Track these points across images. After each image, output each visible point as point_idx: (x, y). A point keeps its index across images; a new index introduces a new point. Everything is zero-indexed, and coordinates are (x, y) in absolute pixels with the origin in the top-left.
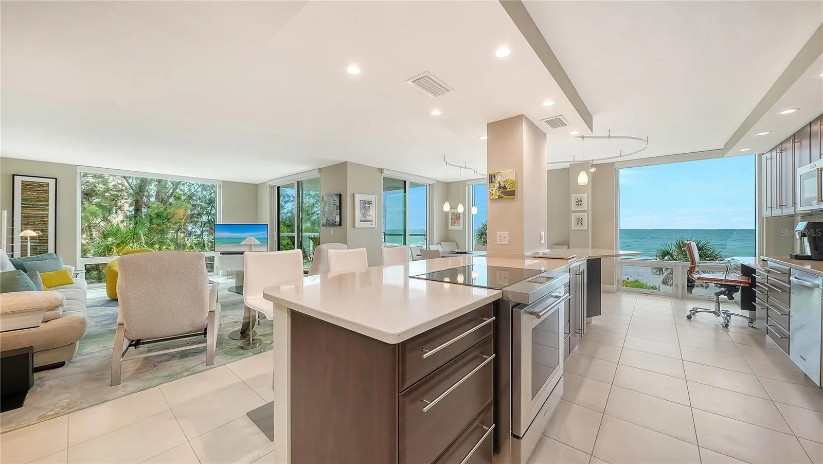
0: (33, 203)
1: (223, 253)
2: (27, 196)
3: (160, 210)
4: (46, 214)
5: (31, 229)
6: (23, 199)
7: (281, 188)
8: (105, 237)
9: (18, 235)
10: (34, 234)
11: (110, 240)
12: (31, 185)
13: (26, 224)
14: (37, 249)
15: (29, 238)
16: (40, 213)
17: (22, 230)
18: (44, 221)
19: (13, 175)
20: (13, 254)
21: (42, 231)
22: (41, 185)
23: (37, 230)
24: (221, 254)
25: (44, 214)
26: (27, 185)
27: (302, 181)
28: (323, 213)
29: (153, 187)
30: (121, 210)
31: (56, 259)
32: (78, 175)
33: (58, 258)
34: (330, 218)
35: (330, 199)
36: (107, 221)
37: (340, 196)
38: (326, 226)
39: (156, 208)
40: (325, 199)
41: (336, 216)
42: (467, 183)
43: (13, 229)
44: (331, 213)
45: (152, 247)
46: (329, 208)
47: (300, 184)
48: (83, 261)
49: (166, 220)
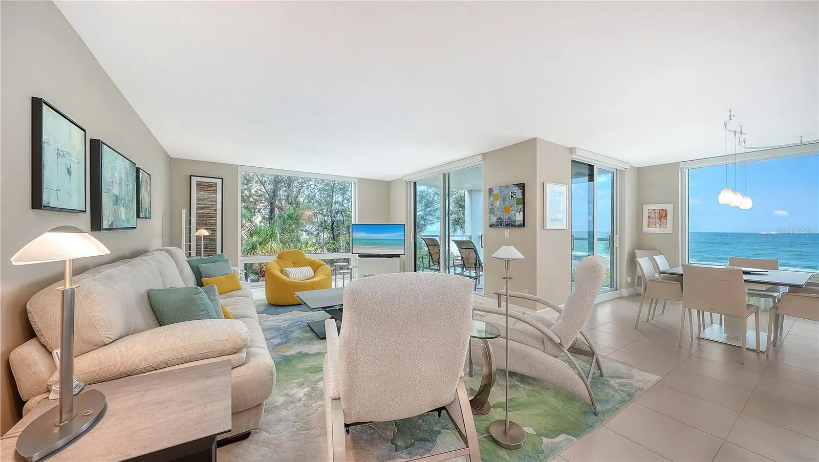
0: (205, 202)
1: (361, 256)
2: (201, 196)
3: (291, 212)
5: (204, 229)
6: (199, 199)
7: (417, 184)
8: (251, 235)
9: (195, 234)
10: (206, 233)
11: (255, 238)
12: (203, 185)
13: (201, 223)
14: (208, 247)
15: (202, 237)
16: (211, 212)
17: (197, 229)
18: (214, 220)
19: (191, 176)
20: (190, 253)
21: (212, 230)
22: (211, 186)
23: (209, 229)
24: (359, 256)
25: (214, 214)
26: (201, 185)
27: (449, 173)
28: (492, 210)
29: (282, 193)
30: (260, 213)
31: (226, 261)
32: (239, 174)
33: (228, 259)
34: (505, 217)
35: (505, 191)
36: (250, 221)
37: (522, 186)
38: (497, 226)
39: (288, 209)
40: (496, 192)
41: (517, 214)
42: (681, 166)
43: (190, 228)
44: (507, 210)
45: (285, 245)
46: (502, 203)
47: (447, 177)
48: (242, 260)
49: (296, 221)
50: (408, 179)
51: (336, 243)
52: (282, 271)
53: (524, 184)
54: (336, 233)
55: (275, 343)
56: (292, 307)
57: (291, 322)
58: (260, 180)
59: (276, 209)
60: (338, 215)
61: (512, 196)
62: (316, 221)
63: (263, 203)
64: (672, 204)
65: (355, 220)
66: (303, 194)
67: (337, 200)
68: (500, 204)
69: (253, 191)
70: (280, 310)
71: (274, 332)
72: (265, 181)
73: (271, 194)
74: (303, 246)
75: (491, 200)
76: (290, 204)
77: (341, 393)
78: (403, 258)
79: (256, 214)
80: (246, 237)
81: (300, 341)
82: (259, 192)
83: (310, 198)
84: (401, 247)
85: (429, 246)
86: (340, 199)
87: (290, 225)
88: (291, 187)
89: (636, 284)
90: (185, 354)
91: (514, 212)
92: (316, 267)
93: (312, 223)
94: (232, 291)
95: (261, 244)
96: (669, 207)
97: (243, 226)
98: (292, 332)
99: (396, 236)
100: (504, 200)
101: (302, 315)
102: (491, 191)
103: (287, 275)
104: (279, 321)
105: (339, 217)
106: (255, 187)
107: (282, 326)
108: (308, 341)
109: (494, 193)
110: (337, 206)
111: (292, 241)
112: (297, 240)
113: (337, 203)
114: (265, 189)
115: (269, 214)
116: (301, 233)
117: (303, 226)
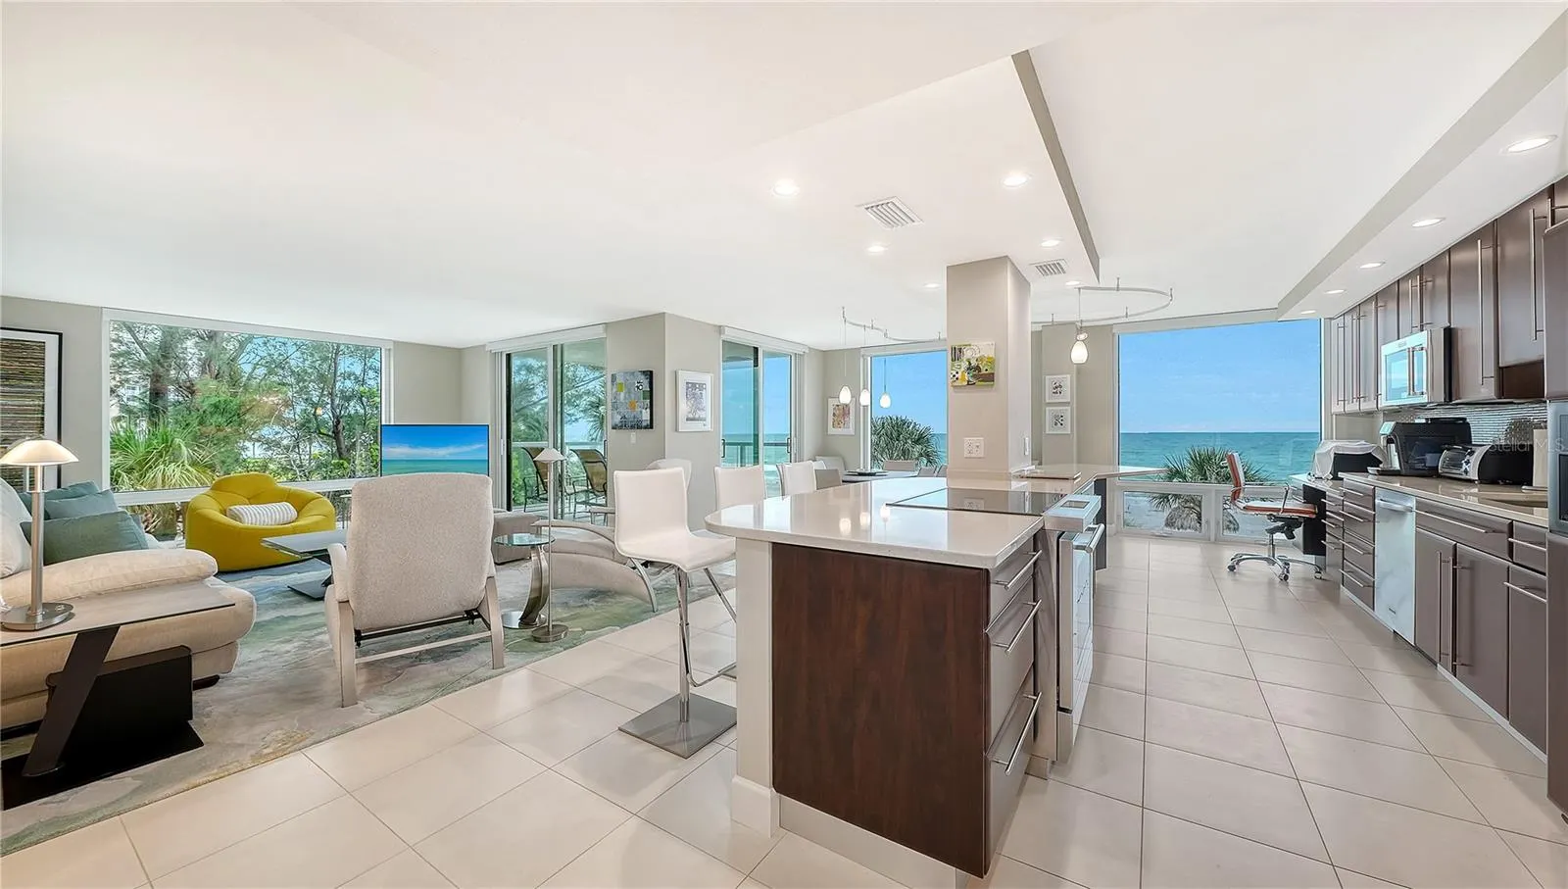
0: (12, 382)
3: (221, 397)
4: (40, 406)
7: (513, 357)
12: (6, 346)
16: (28, 402)
22: (27, 347)
27: (562, 345)
28: (615, 405)
34: (630, 415)
35: (630, 379)
37: (649, 375)
38: (621, 428)
39: (211, 391)
40: (619, 380)
41: (644, 411)
42: (862, 351)
44: (632, 406)
46: (627, 395)
47: (560, 351)
49: (236, 417)
50: (495, 348)
51: (346, 465)
52: (224, 512)
53: (651, 372)
54: (345, 443)
56: (251, 572)
57: (254, 589)
59: (172, 388)
60: (352, 404)
61: (638, 387)
62: (292, 416)
63: (128, 373)
65: (388, 416)
67: (347, 370)
68: (625, 398)
70: (227, 578)
73: (155, 352)
75: (614, 390)
76: (216, 377)
77: (350, 596)
83: (273, 364)
86: (358, 369)
87: (219, 427)
90: (125, 583)
91: (640, 408)
92: (301, 503)
93: (282, 422)
95: (130, 470)
100: (629, 392)
101: (273, 580)
102: (614, 378)
103: (235, 517)
105: (354, 407)
108: (292, 605)
109: (618, 381)
110: (348, 384)
111: (223, 462)
112: (237, 460)
113: (348, 376)
114: (136, 339)
115: (147, 401)
116: (248, 444)
117: (255, 427)
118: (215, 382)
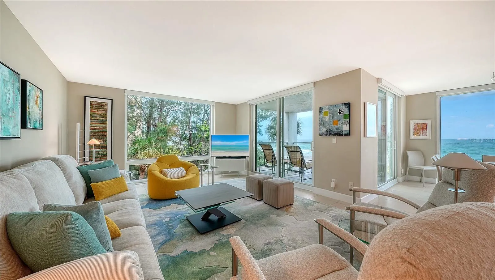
0: (98, 118)
1: (218, 158)
2: (94, 113)
3: (162, 128)
4: (106, 127)
5: (96, 139)
6: (92, 116)
7: (257, 106)
8: (134, 144)
9: (88, 143)
10: (97, 142)
11: (137, 146)
12: (96, 105)
13: (93, 135)
14: (99, 154)
15: (94, 145)
16: (102, 126)
17: (90, 139)
18: (105, 132)
19: (85, 97)
20: (84, 159)
21: (103, 140)
22: (102, 105)
23: (100, 139)
24: (216, 158)
25: (104, 127)
26: (93, 104)
27: (284, 97)
28: (322, 123)
29: (156, 114)
30: (140, 128)
31: (114, 166)
32: (126, 97)
33: (115, 165)
34: (333, 128)
35: (334, 109)
36: (133, 134)
37: (348, 105)
38: (326, 135)
39: (161, 126)
40: (325, 110)
41: (345, 126)
42: (437, 94)
43: (84, 138)
44: (335, 123)
45: (158, 150)
46: (331, 117)
47: (282, 101)
48: (128, 163)
49: (166, 134)
50: (251, 103)
51: (193, 148)
52: (161, 172)
53: (350, 103)
54: (193, 142)
55: (161, 241)
56: (170, 201)
57: (172, 216)
58: (140, 106)
59: (151, 126)
60: (194, 130)
61: (340, 113)
62: (179, 134)
63: (142, 122)
64: (431, 120)
65: (213, 132)
66: (170, 116)
67: (193, 120)
68: (330, 119)
69: (135, 114)
70: (160, 204)
71: (158, 227)
72: (144, 108)
73: (148, 116)
74: (170, 151)
75: (322, 115)
78: (248, 158)
79: (137, 129)
80: (130, 145)
81: (182, 237)
82: (140, 114)
83: (175, 119)
84: (247, 151)
85: (265, 150)
86: (195, 119)
87: (162, 137)
88: (162, 111)
89: (407, 174)
91: (341, 125)
92: (187, 167)
93: (177, 135)
94: (120, 193)
95: (141, 150)
96: (429, 122)
97: (128, 137)
98: (173, 227)
99: (243, 143)
100: (333, 116)
101: (180, 208)
102: (321, 109)
103: (165, 175)
104: (161, 215)
105: (194, 131)
106: (137, 111)
107: (164, 221)
109: (324, 110)
110: (193, 124)
111: (163, 147)
112: (166, 147)
113: (193, 122)
114: (144, 112)
115: (146, 129)
116: (169, 142)
117: (170, 137)
118: (161, 123)
